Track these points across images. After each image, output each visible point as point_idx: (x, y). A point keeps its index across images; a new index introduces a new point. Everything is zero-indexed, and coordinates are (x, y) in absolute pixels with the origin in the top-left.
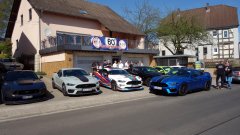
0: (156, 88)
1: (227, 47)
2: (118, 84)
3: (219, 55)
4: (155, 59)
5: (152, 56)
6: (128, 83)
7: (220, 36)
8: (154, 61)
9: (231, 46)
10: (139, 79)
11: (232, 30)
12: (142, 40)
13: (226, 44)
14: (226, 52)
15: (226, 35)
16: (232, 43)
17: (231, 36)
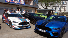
0: (40, 30)
1: (64, 8)
2: (13, 24)
3: (60, 11)
4: (37, 10)
5: (36, 9)
6: (20, 24)
7: (62, 4)
8: (36, 11)
9: (65, 8)
10: (28, 20)
11: (66, 1)
12: (32, 1)
13: (63, 7)
14: (63, 10)
15: (64, 3)
16: (66, 6)
17: (66, 4)
